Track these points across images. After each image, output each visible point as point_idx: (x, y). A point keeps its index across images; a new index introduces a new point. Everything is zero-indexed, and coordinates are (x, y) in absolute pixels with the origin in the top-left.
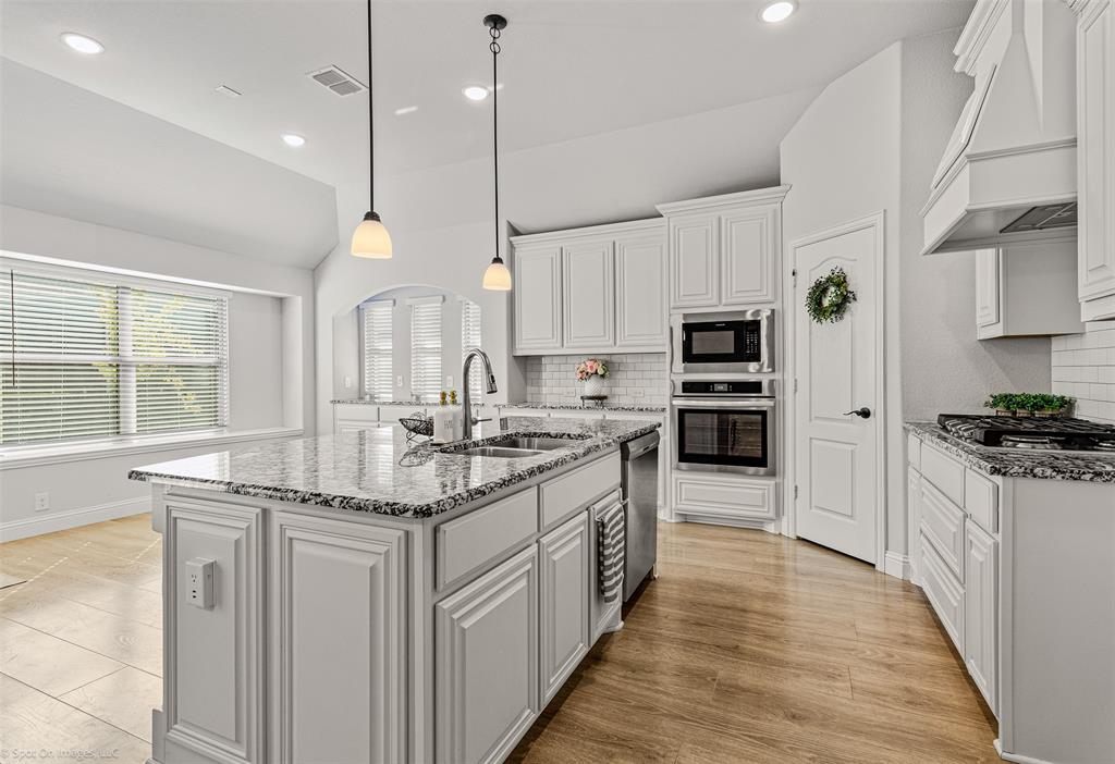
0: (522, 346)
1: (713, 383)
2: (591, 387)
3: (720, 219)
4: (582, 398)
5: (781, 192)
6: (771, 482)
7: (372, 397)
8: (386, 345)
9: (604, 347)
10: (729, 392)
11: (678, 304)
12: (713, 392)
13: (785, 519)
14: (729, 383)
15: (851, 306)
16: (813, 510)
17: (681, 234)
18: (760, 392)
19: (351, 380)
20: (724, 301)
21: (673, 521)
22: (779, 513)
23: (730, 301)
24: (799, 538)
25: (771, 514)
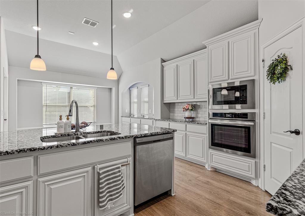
0: (165, 100)
1: (225, 114)
2: (187, 114)
3: (229, 42)
4: (185, 118)
5: (258, 23)
6: (252, 161)
7: (133, 116)
8: (136, 100)
9: (191, 99)
10: (232, 118)
11: (212, 81)
12: (226, 117)
13: (260, 180)
14: (232, 114)
15: (290, 73)
16: (272, 179)
17: (213, 51)
18: (247, 118)
19: (127, 111)
20: (230, 78)
21: (210, 170)
22: (257, 177)
23: (233, 77)
24: (266, 191)
25: (253, 176)
